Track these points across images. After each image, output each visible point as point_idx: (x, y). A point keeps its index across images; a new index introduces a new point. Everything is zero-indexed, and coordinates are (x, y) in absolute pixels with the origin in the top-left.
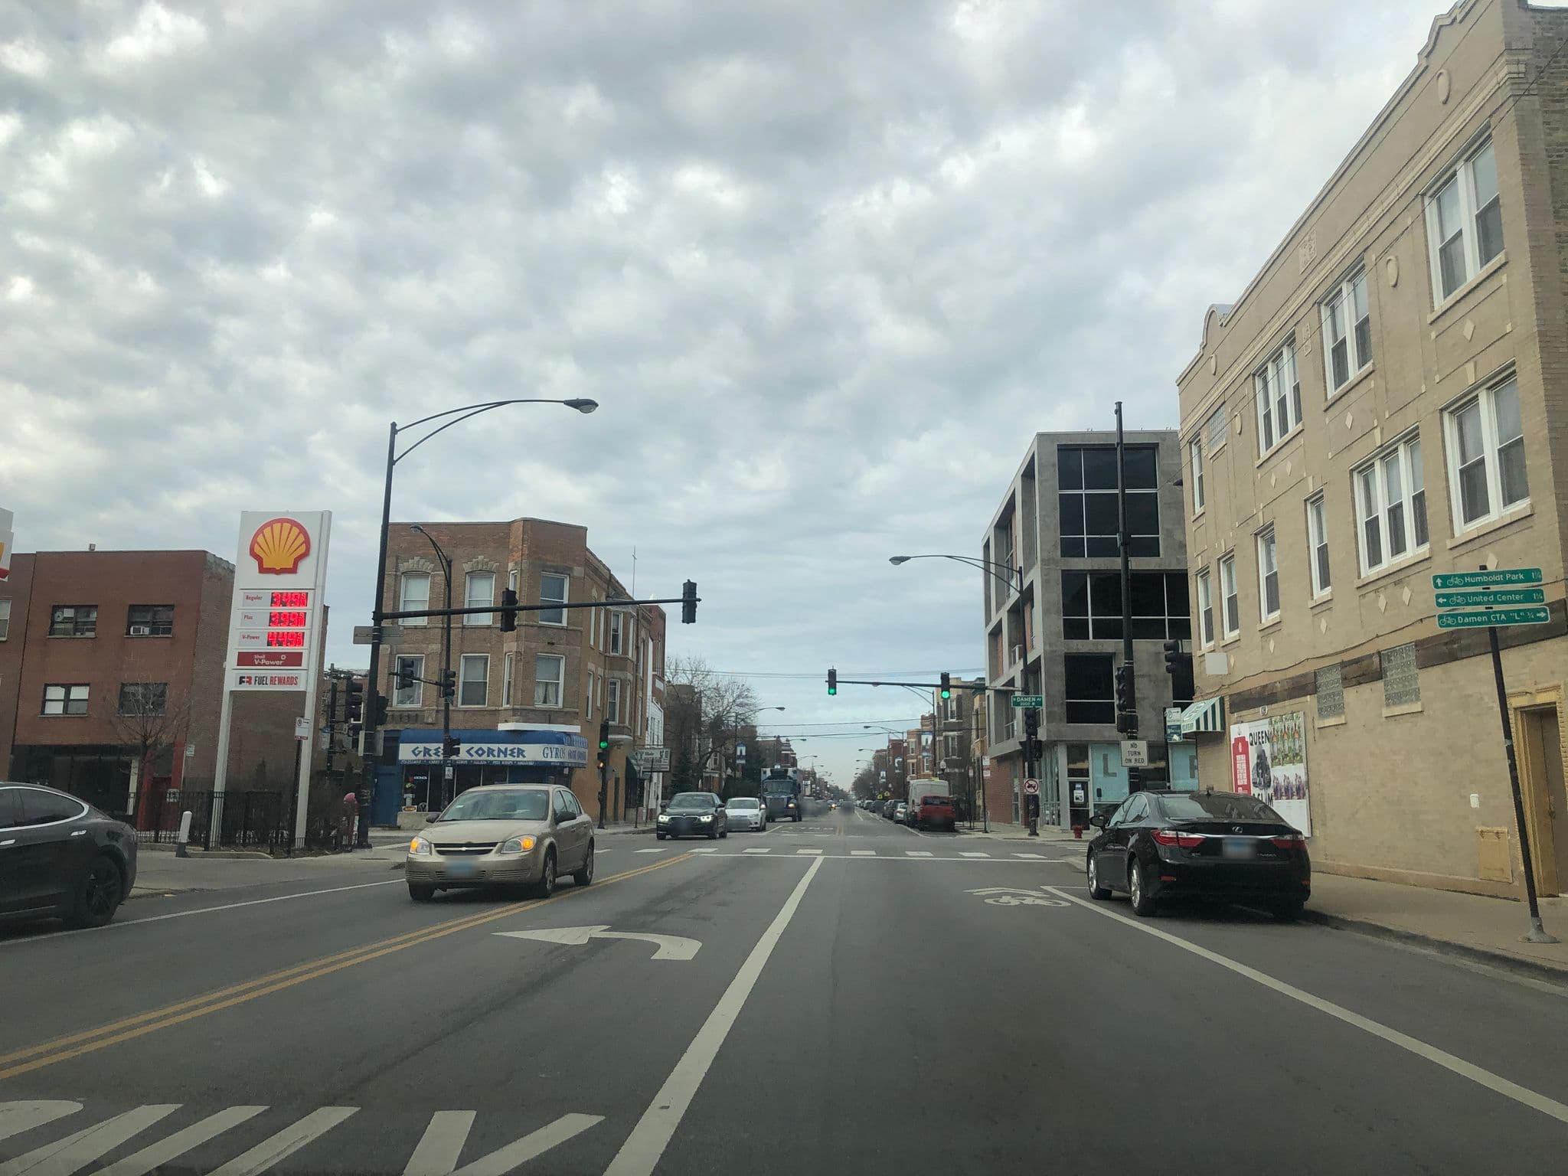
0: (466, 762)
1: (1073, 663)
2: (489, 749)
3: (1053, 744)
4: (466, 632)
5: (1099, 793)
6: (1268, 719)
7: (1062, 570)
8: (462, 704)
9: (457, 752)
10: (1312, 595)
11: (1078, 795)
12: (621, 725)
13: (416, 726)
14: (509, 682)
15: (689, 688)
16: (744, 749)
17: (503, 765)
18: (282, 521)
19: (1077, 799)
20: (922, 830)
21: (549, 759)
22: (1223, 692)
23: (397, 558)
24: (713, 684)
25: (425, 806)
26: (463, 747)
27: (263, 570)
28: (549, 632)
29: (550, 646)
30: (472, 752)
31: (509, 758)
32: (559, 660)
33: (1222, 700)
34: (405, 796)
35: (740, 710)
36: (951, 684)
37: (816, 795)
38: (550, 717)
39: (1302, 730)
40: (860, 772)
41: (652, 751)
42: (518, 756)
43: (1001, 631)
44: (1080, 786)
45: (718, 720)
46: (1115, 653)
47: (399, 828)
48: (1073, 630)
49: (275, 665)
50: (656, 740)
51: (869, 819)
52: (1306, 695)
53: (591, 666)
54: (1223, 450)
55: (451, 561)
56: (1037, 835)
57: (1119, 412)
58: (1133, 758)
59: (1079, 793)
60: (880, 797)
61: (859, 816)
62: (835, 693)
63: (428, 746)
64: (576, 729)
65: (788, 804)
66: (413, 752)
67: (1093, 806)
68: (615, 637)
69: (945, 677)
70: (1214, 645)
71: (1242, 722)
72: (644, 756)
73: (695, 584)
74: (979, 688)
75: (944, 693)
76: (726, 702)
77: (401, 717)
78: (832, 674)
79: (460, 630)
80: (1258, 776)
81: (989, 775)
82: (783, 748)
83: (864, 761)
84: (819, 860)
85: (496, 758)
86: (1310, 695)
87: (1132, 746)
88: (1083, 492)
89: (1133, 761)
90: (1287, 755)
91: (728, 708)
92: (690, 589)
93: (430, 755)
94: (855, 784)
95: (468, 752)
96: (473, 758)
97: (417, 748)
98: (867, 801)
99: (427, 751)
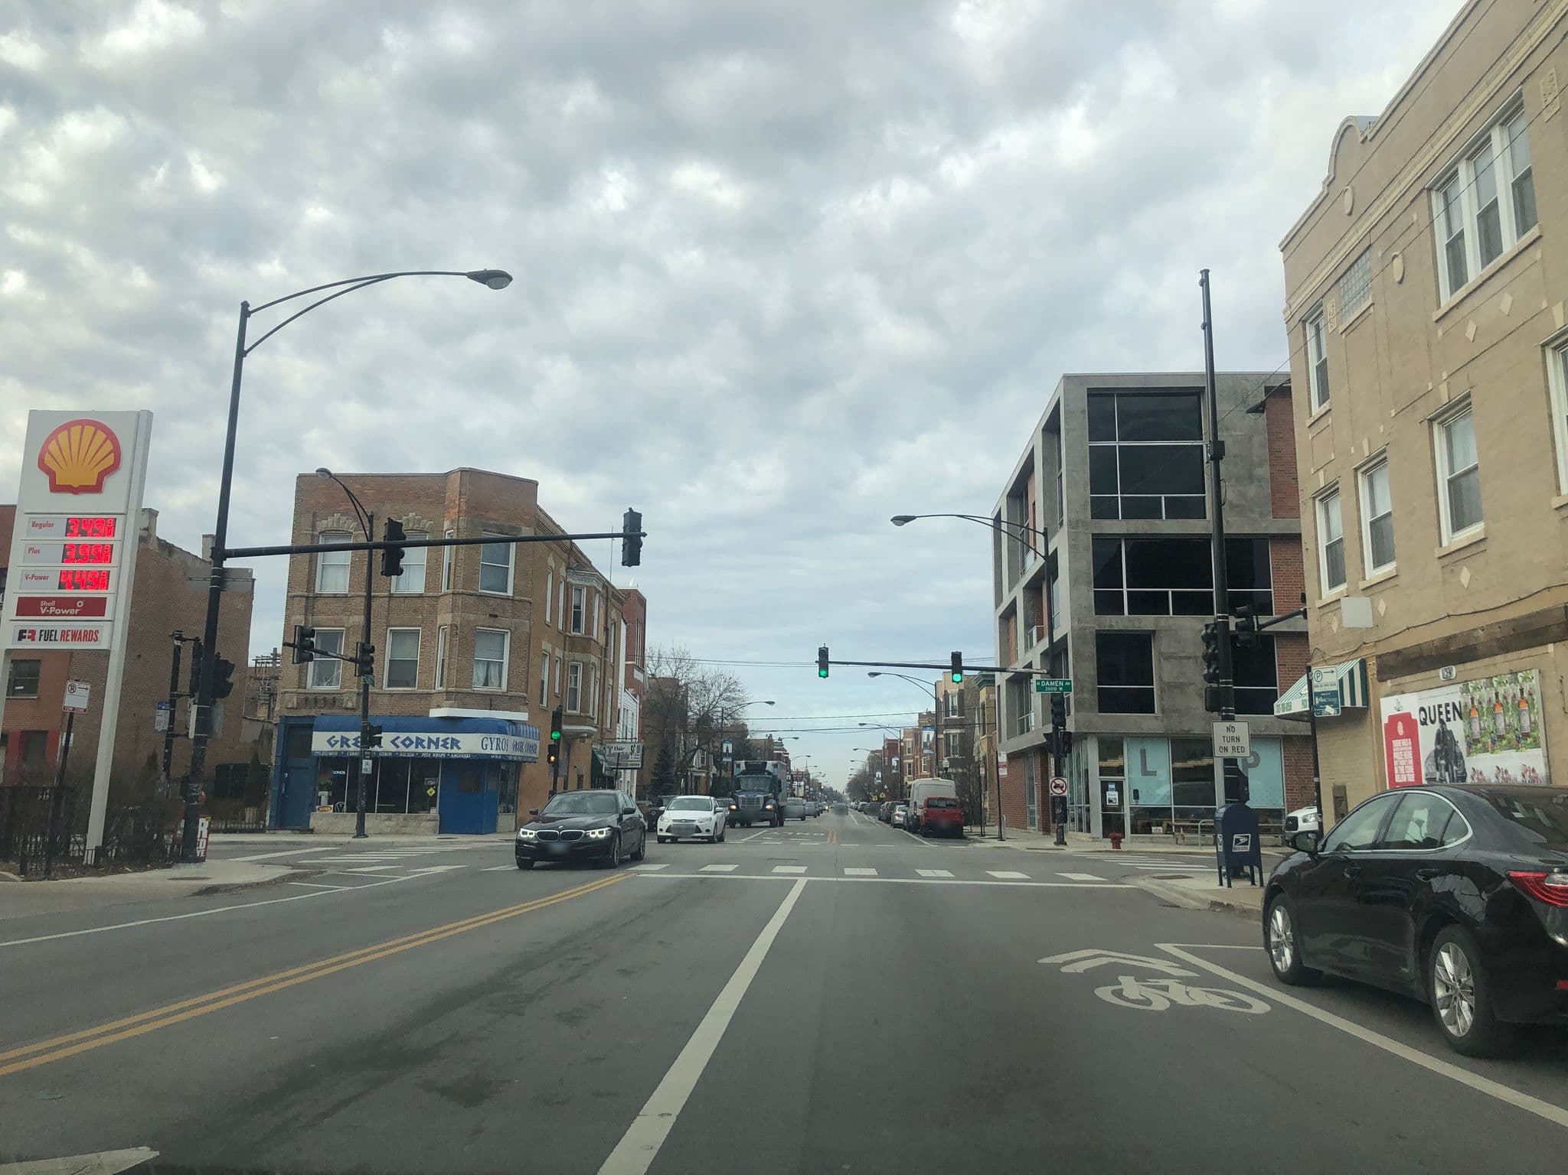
0: (390, 754)
1: (1106, 642)
2: (417, 738)
3: (1083, 737)
4: (394, 603)
5: (1136, 794)
6: (1461, 685)
7: (1093, 534)
8: (389, 686)
9: (379, 741)
10: (1558, 488)
11: (1112, 797)
12: (583, 714)
13: (333, 711)
14: (443, 660)
15: (674, 681)
16: (730, 746)
17: (434, 758)
18: (83, 424)
19: (1110, 801)
20: (925, 836)
21: (488, 751)
22: (1364, 653)
23: (314, 515)
24: (698, 677)
25: (343, 805)
26: (387, 738)
27: (55, 488)
28: (492, 602)
29: (492, 618)
30: (398, 742)
31: (441, 750)
32: (503, 635)
33: (1363, 664)
34: (320, 793)
35: (727, 704)
36: (963, 665)
37: (808, 796)
38: (491, 701)
39: (1537, 697)
40: (854, 772)
41: (622, 745)
42: (452, 748)
43: (1015, 613)
44: (1113, 786)
45: (705, 718)
46: (1154, 632)
47: (312, 831)
48: (1107, 604)
49: (69, 615)
50: (629, 734)
51: (863, 822)
52: (1545, 643)
53: (546, 646)
54: (1366, 314)
55: (372, 516)
56: (1066, 844)
57: (1205, 283)
58: (1230, 746)
59: (1113, 795)
60: (875, 798)
61: (853, 819)
62: (827, 676)
63: (346, 734)
64: (522, 716)
65: (765, 805)
66: (329, 741)
67: (1129, 810)
68: (577, 615)
69: (956, 657)
70: (1347, 589)
71: (1403, 693)
72: (613, 751)
73: (640, 515)
74: (987, 677)
75: (955, 675)
76: (712, 695)
77: (316, 701)
78: (823, 653)
79: (387, 599)
80: (1437, 769)
81: (1006, 773)
82: (775, 747)
83: (859, 762)
84: (802, 882)
85: (426, 750)
86: (1554, 642)
87: (1228, 729)
88: (1117, 444)
89: (1230, 749)
90: (1501, 738)
91: (715, 703)
92: (633, 520)
93: (349, 746)
94: (849, 785)
95: (393, 742)
96: (399, 750)
97: (334, 737)
98: (861, 803)
99: (345, 741)
